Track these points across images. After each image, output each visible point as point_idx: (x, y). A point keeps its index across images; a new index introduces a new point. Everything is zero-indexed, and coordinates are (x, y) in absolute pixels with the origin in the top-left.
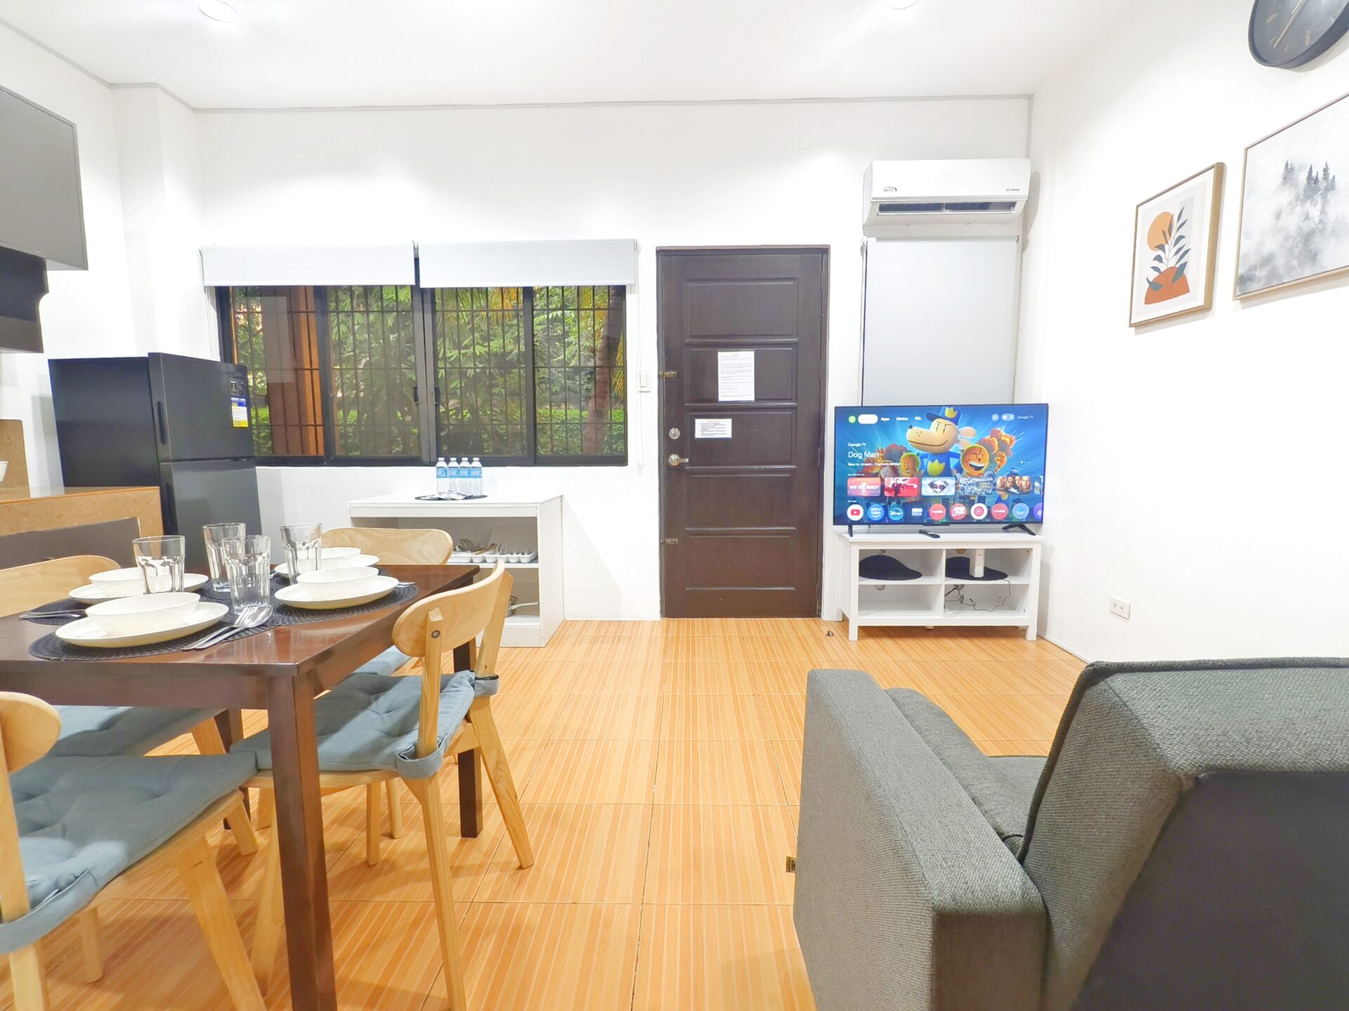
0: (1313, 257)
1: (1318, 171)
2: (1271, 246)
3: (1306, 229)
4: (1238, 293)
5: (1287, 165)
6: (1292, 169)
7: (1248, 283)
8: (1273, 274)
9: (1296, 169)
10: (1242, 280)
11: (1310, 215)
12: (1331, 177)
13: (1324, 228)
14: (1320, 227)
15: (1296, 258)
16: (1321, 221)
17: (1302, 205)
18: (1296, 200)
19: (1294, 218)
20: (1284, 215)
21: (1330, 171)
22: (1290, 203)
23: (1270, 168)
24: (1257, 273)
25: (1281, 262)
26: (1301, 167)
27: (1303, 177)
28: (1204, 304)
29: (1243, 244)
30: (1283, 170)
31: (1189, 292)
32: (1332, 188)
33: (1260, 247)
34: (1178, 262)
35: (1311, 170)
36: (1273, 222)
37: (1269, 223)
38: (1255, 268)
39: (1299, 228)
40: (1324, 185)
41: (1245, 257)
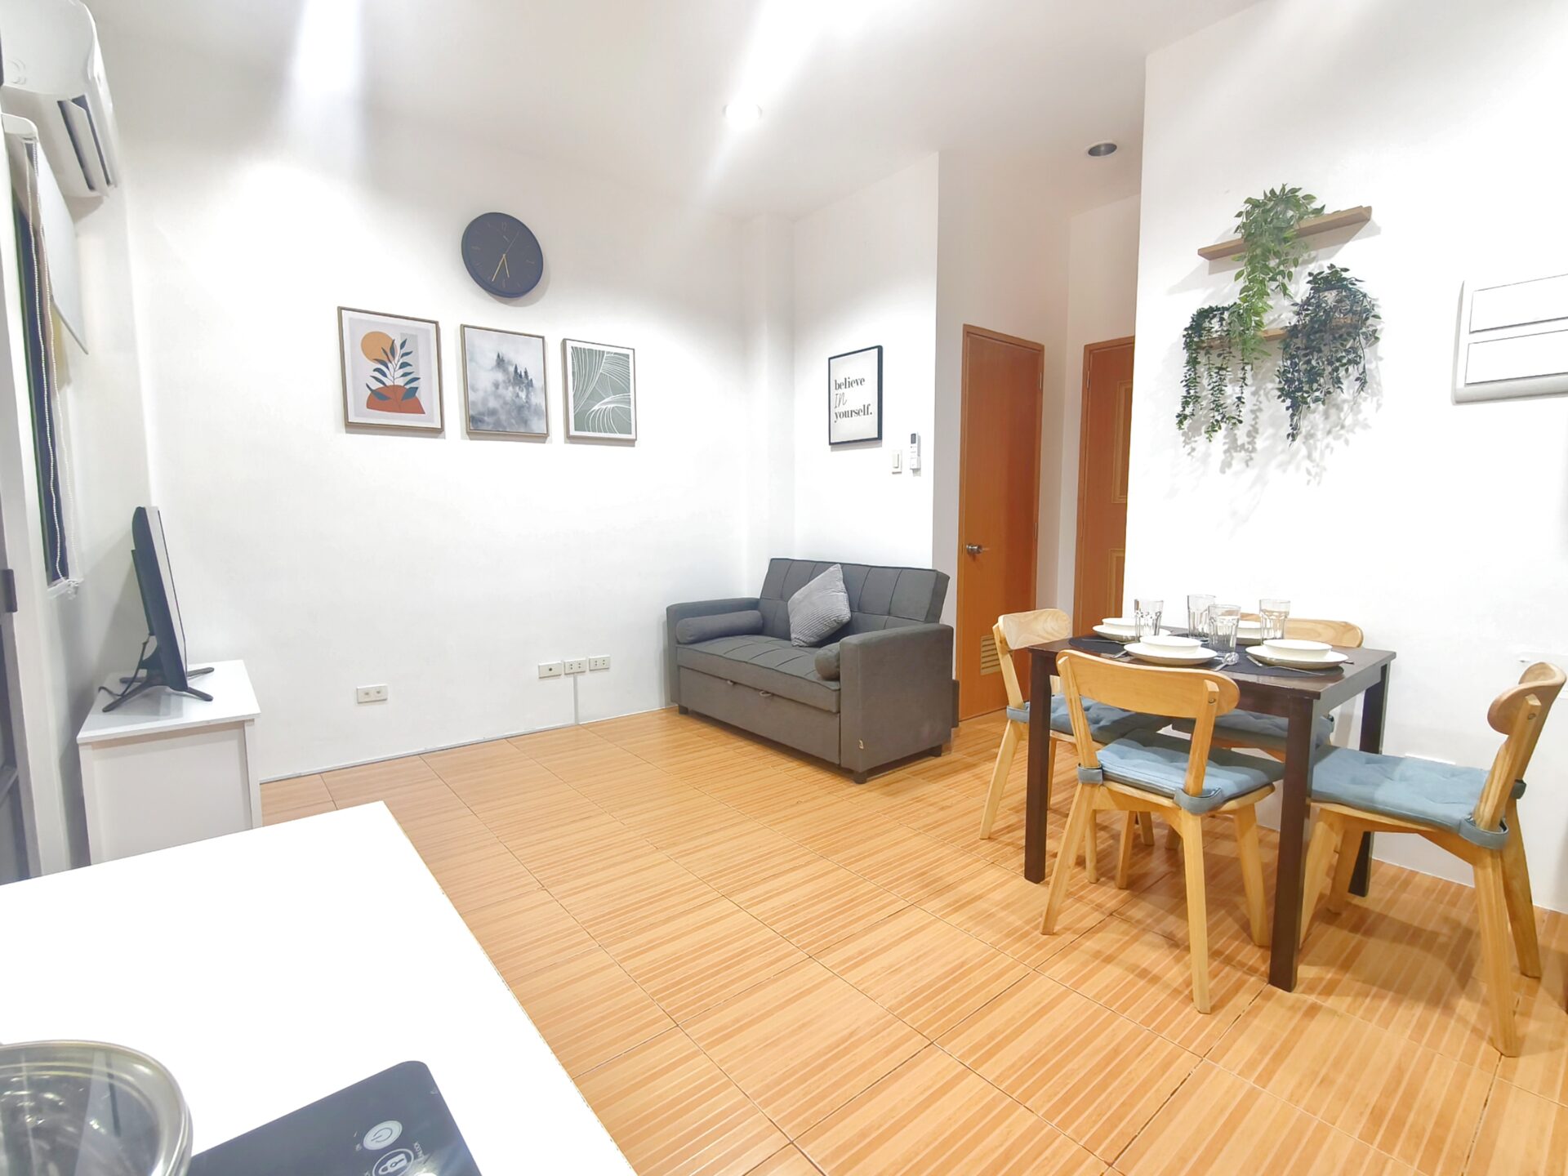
0: (523, 421)
1: (521, 370)
2: (493, 404)
3: (517, 404)
4: (469, 428)
7: (477, 422)
8: (498, 423)
9: (506, 361)
10: (472, 419)
11: (520, 396)
12: (530, 378)
13: (529, 408)
14: (527, 406)
15: (513, 418)
16: (527, 402)
17: (513, 388)
18: (508, 383)
19: (508, 393)
20: (500, 387)
21: (529, 375)
22: (504, 382)
23: (486, 351)
24: (486, 418)
25: (503, 417)
26: (510, 363)
27: (512, 369)
28: (440, 427)
29: (471, 393)
30: (495, 357)
31: (424, 413)
32: (532, 386)
33: (485, 401)
34: (407, 384)
35: (516, 368)
36: (493, 389)
37: (490, 388)
38: (483, 414)
39: (513, 400)
40: (526, 382)
41: (474, 403)
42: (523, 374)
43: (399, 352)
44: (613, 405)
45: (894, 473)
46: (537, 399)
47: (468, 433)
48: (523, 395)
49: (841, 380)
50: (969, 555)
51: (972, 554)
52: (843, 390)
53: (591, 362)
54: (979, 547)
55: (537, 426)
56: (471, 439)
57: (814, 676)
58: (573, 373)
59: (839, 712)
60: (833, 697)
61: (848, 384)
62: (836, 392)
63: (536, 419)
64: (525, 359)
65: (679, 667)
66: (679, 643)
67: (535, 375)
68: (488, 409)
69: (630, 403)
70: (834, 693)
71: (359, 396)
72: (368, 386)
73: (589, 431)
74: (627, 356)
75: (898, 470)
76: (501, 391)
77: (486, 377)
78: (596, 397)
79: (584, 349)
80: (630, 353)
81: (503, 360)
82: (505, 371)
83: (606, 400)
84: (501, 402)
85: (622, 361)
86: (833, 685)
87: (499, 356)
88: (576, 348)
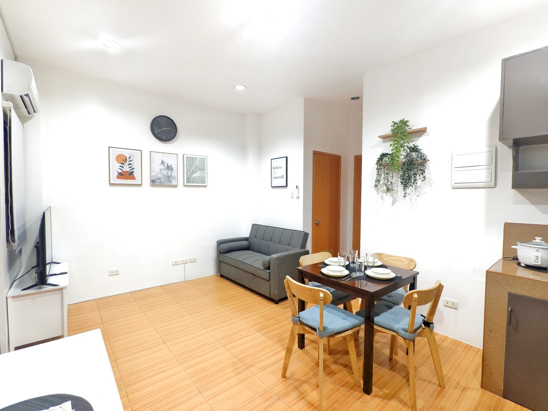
0: (170, 181)
2: (159, 176)
3: (168, 175)
7: (154, 182)
13: (171, 177)
15: (166, 180)
17: (167, 171)
19: (165, 172)
20: (162, 171)
21: (172, 166)
22: (164, 169)
23: (158, 159)
24: (157, 181)
25: (163, 180)
26: (165, 163)
27: (166, 165)
28: (141, 184)
29: (152, 172)
30: (161, 161)
31: (136, 179)
32: (173, 170)
33: (157, 175)
34: (130, 170)
35: (168, 164)
36: (160, 171)
37: (159, 171)
38: (156, 179)
39: (166, 175)
40: (171, 168)
41: (153, 176)
42: (170, 166)
43: (128, 160)
44: (199, 175)
45: (291, 198)
46: (174, 174)
47: (151, 185)
48: (170, 173)
49: (275, 167)
50: (316, 225)
51: (317, 224)
52: (275, 170)
53: (192, 161)
54: (319, 222)
55: (174, 183)
56: (152, 187)
57: (262, 268)
58: (186, 165)
59: (270, 280)
60: (268, 275)
61: (277, 168)
62: (274, 170)
63: (174, 180)
64: (171, 161)
65: (220, 261)
66: (221, 253)
67: (174, 167)
68: (158, 178)
69: (205, 174)
70: (268, 274)
71: (114, 175)
72: (117, 171)
73: (191, 183)
74: (205, 159)
75: (292, 197)
76: (162, 172)
77: (158, 167)
78: (194, 172)
79: (190, 157)
80: (206, 158)
81: (163, 162)
82: (164, 165)
83: (197, 173)
84: (162, 175)
85: (203, 160)
86: (268, 271)
87: (162, 161)
88: (187, 157)
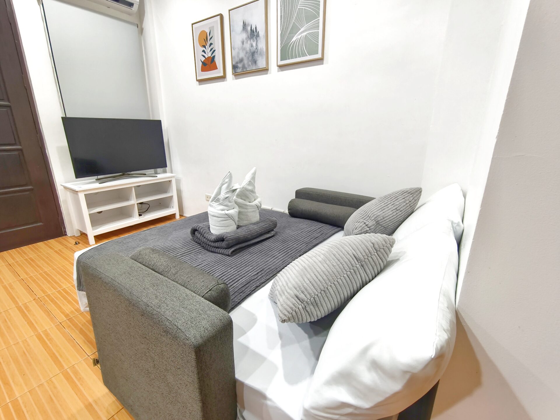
0: (255, 62)
1: (254, 28)
2: (242, 55)
3: (252, 51)
4: (234, 72)
5: (244, 22)
6: (246, 24)
7: (236, 69)
9: (247, 24)
10: (234, 67)
11: (253, 45)
12: (258, 32)
13: (257, 52)
14: (256, 51)
15: (250, 61)
16: (256, 48)
17: (250, 41)
18: (248, 38)
19: (248, 45)
21: (257, 29)
23: (239, 22)
24: (239, 65)
25: (246, 62)
27: (249, 28)
28: (224, 75)
29: (233, 52)
30: (242, 24)
31: (217, 69)
32: (259, 36)
33: (238, 54)
34: (212, 55)
35: (251, 26)
37: (240, 45)
38: (238, 62)
39: (250, 49)
40: (256, 34)
41: (234, 57)
43: (209, 39)
44: (305, 34)
46: (262, 44)
47: (234, 76)
55: (262, 63)
58: (281, 16)
63: (261, 57)
67: (261, 29)
68: (240, 59)
69: (319, 26)
71: (199, 66)
72: (201, 60)
73: (289, 59)
76: (245, 45)
77: (239, 39)
78: (295, 30)
82: (247, 31)
83: (302, 30)
84: (245, 52)
